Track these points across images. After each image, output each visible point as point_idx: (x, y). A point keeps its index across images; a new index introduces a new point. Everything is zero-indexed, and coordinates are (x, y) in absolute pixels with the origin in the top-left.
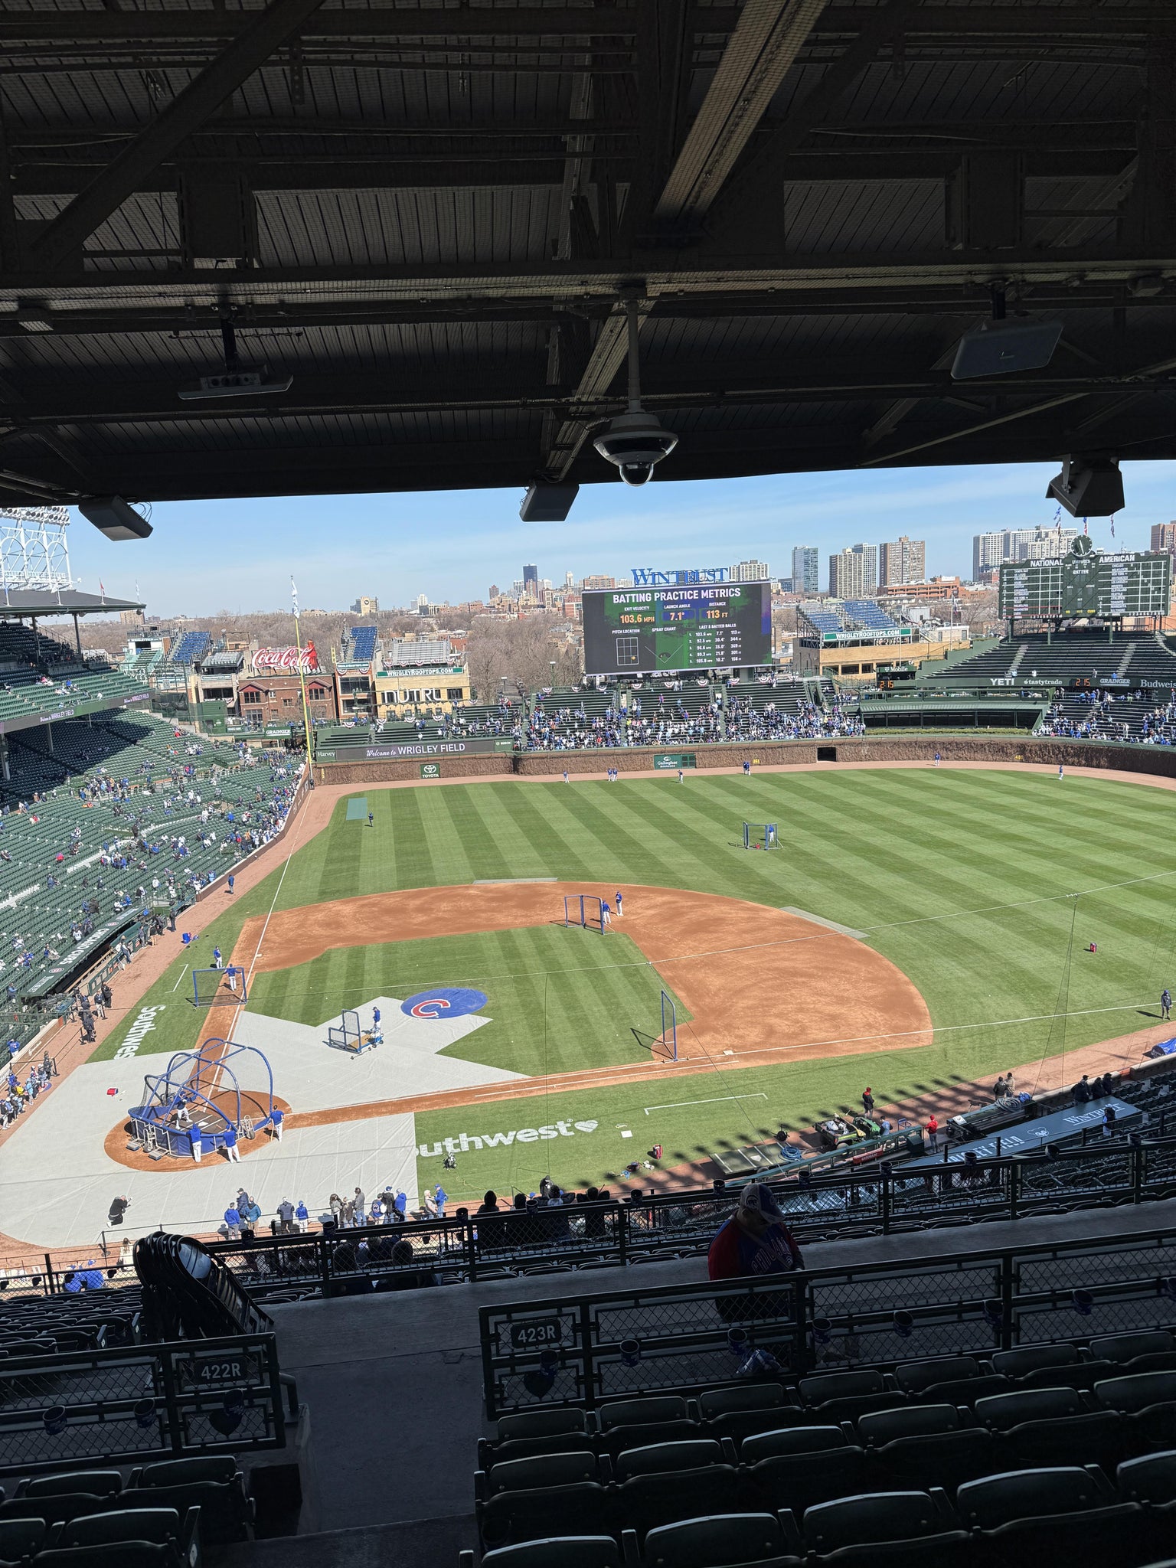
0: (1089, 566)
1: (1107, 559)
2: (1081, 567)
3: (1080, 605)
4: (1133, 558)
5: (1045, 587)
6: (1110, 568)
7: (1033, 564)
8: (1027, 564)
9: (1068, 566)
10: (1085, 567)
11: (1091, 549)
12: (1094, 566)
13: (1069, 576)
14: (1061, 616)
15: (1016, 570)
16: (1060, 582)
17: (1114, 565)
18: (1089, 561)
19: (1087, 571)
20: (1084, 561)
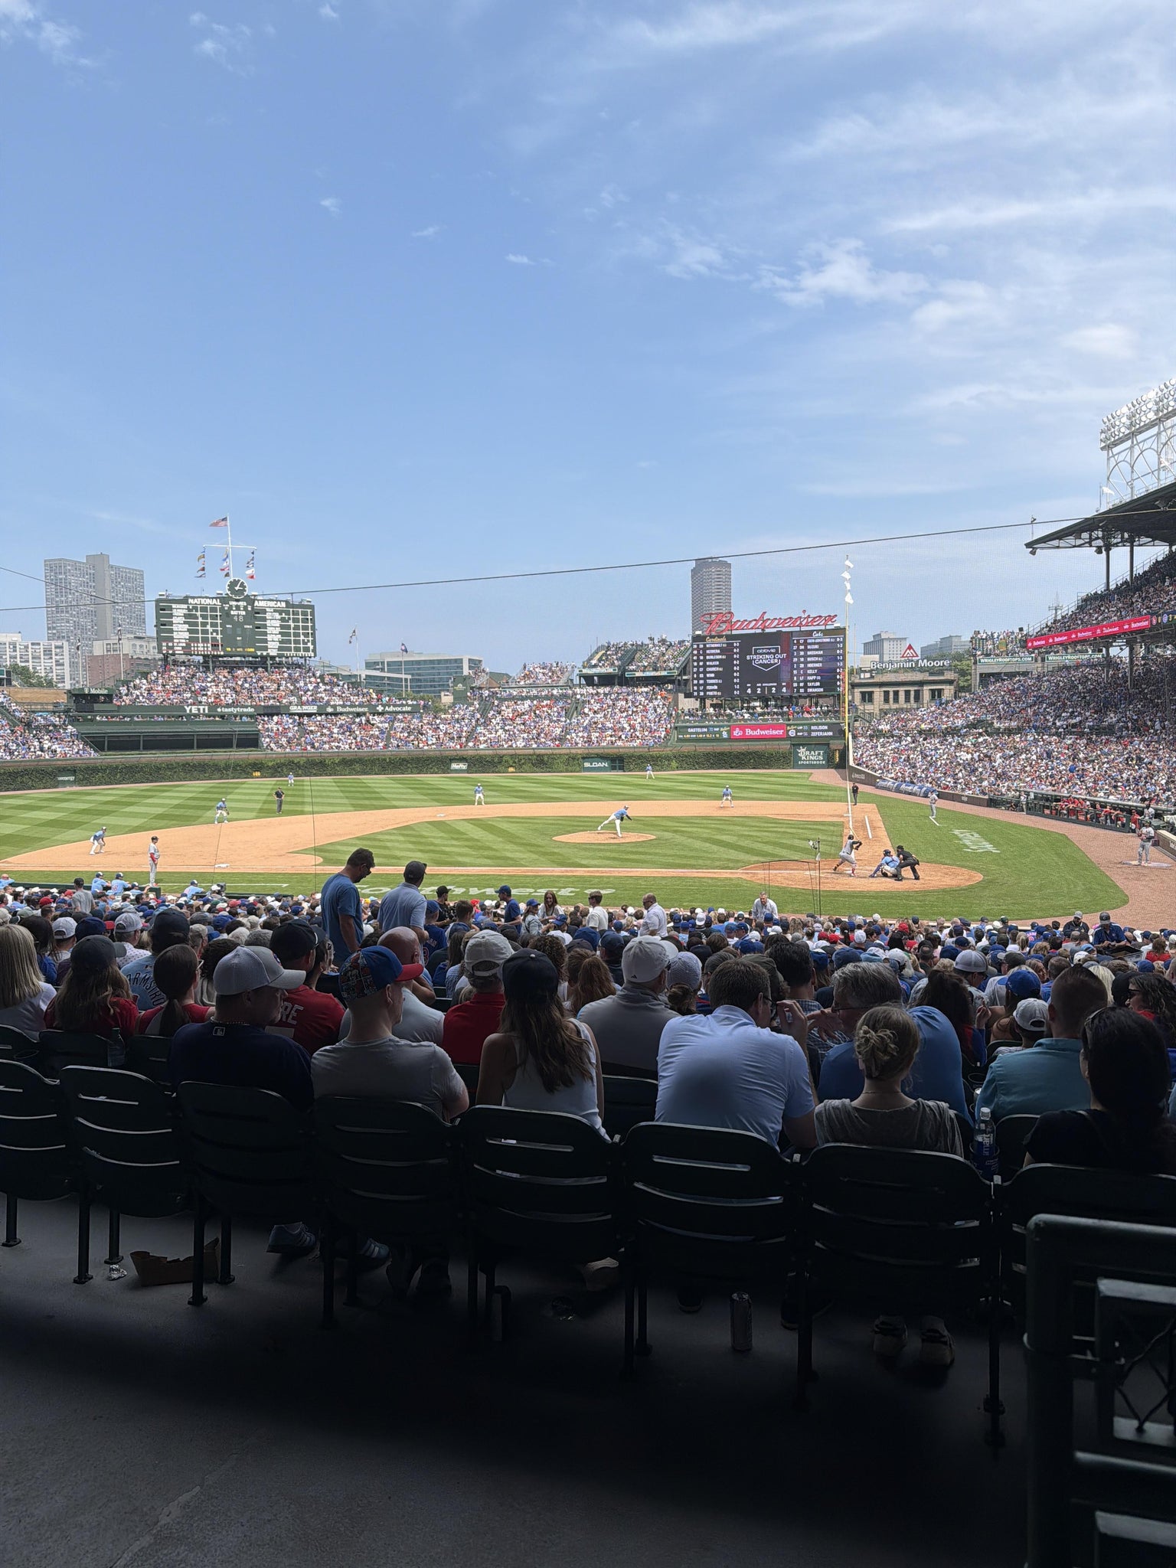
0: (245, 608)
1: (262, 604)
2: (238, 608)
3: (239, 644)
4: (283, 605)
5: (204, 624)
6: (265, 612)
7: (190, 601)
8: (185, 601)
9: (226, 607)
10: (242, 609)
11: (246, 593)
12: (250, 609)
13: (226, 615)
14: (222, 653)
15: (174, 606)
16: (219, 621)
17: (268, 610)
18: (245, 604)
19: (244, 613)
20: (242, 604)
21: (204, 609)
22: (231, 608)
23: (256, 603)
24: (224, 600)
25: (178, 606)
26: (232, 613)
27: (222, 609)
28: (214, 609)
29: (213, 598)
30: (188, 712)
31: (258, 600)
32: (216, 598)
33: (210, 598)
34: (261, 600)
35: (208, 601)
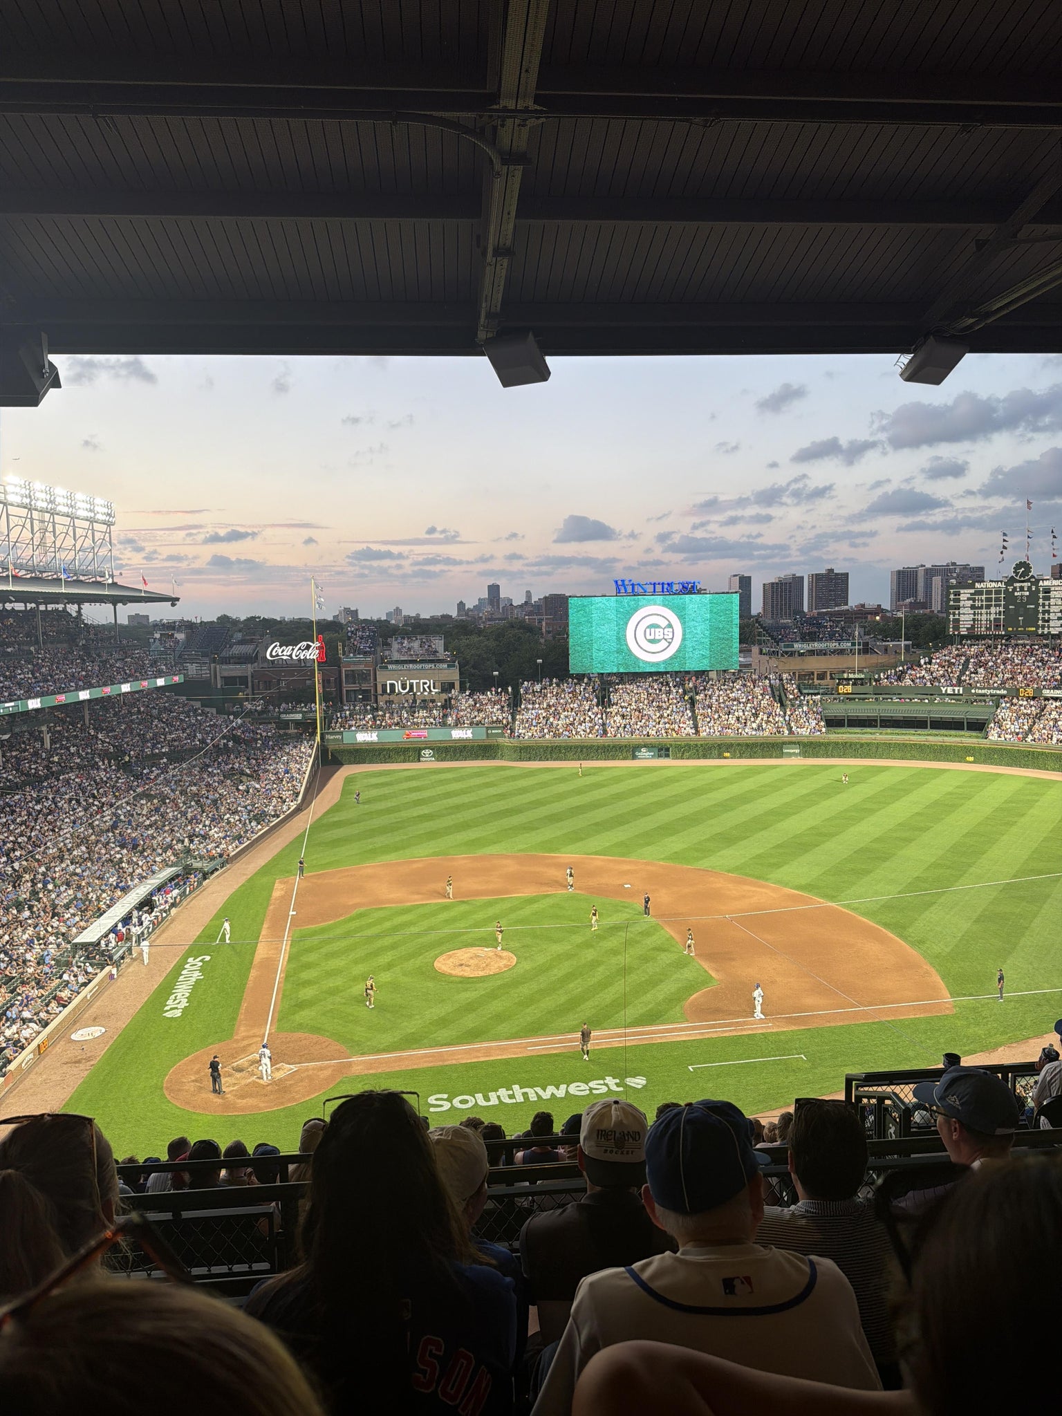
0: (1029, 589)
1: (1046, 583)
3: (1021, 624)
5: (988, 607)
6: (1050, 591)
9: (1010, 588)
10: (1026, 589)
11: (1031, 574)
12: (1034, 589)
13: (1010, 597)
14: (1003, 633)
15: (962, 591)
16: (1002, 603)
17: (1053, 589)
18: (1029, 584)
19: (1027, 593)
20: (1025, 585)
21: (989, 592)
22: (1015, 589)
23: (1041, 583)
24: (1011, 581)
25: (966, 591)
26: (1016, 594)
27: (1006, 591)
28: (998, 592)
29: (998, 582)
30: (944, 692)
31: (1043, 580)
32: (1001, 582)
33: (995, 582)
34: (1046, 580)
35: (993, 585)
